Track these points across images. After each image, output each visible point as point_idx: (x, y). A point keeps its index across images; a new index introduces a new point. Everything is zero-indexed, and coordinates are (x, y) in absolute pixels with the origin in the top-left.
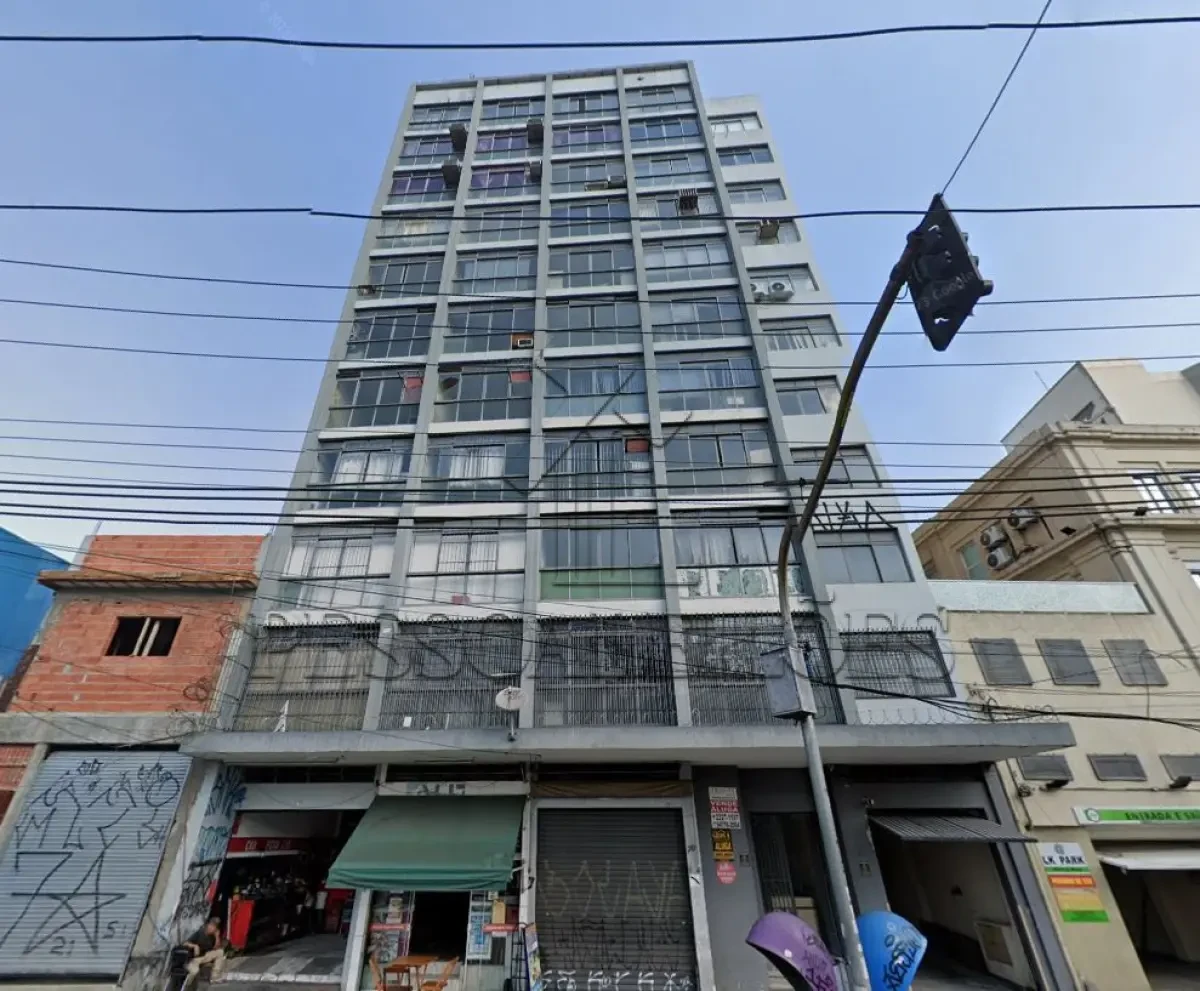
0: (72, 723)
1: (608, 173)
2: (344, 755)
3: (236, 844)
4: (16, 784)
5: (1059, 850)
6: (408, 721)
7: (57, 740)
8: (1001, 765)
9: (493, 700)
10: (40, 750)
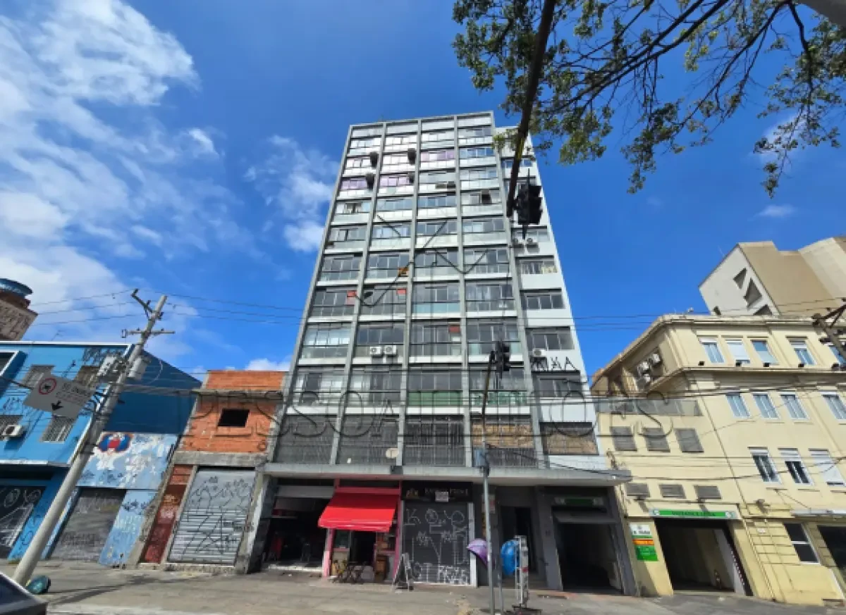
0: (205, 457)
1: (448, 177)
2: (321, 474)
3: (275, 512)
4: (187, 482)
5: (639, 528)
6: (349, 461)
7: (202, 464)
8: (617, 488)
9: (385, 452)
10: (195, 468)
